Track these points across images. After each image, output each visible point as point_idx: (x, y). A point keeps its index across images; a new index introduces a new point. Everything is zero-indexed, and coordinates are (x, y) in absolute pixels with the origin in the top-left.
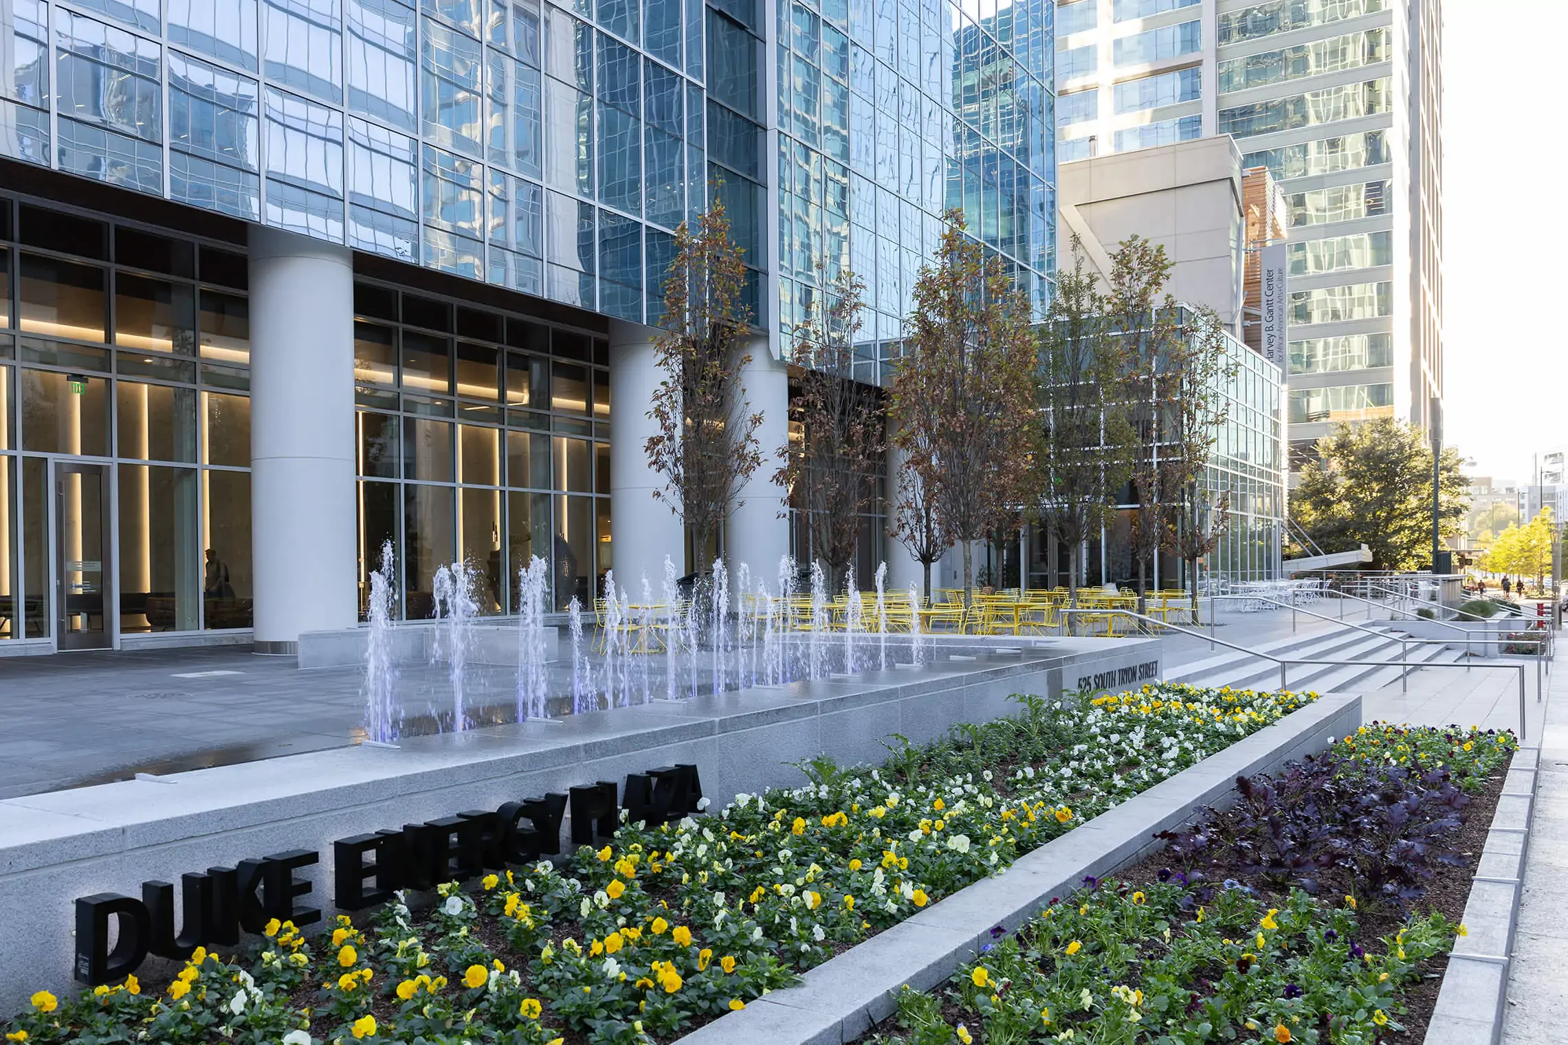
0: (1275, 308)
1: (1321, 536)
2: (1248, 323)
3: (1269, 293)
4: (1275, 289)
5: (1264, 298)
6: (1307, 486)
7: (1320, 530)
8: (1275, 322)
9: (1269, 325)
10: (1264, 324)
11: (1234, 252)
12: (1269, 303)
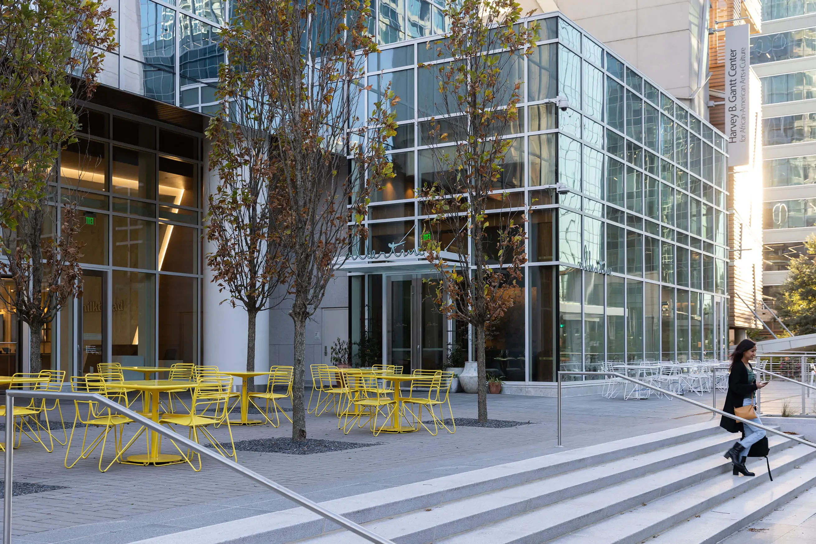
0: (738, 88)
1: (807, 323)
2: (712, 103)
3: (732, 73)
4: (739, 70)
5: (727, 79)
6: (795, 278)
7: (806, 318)
8: (738, 103)
9: (732, 105)
10: (728, 105)
11: (695, 29)
12: (733, 84)
